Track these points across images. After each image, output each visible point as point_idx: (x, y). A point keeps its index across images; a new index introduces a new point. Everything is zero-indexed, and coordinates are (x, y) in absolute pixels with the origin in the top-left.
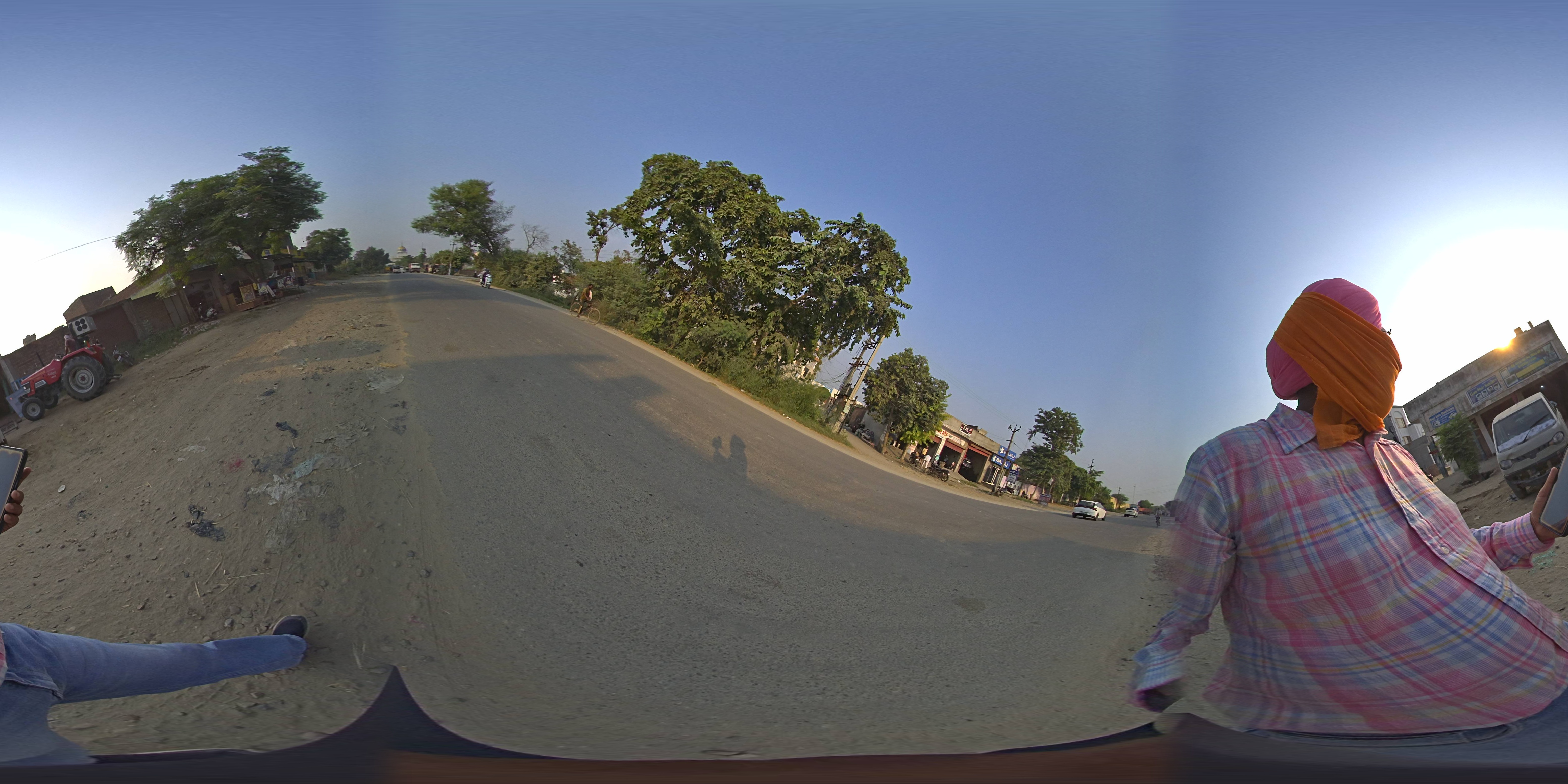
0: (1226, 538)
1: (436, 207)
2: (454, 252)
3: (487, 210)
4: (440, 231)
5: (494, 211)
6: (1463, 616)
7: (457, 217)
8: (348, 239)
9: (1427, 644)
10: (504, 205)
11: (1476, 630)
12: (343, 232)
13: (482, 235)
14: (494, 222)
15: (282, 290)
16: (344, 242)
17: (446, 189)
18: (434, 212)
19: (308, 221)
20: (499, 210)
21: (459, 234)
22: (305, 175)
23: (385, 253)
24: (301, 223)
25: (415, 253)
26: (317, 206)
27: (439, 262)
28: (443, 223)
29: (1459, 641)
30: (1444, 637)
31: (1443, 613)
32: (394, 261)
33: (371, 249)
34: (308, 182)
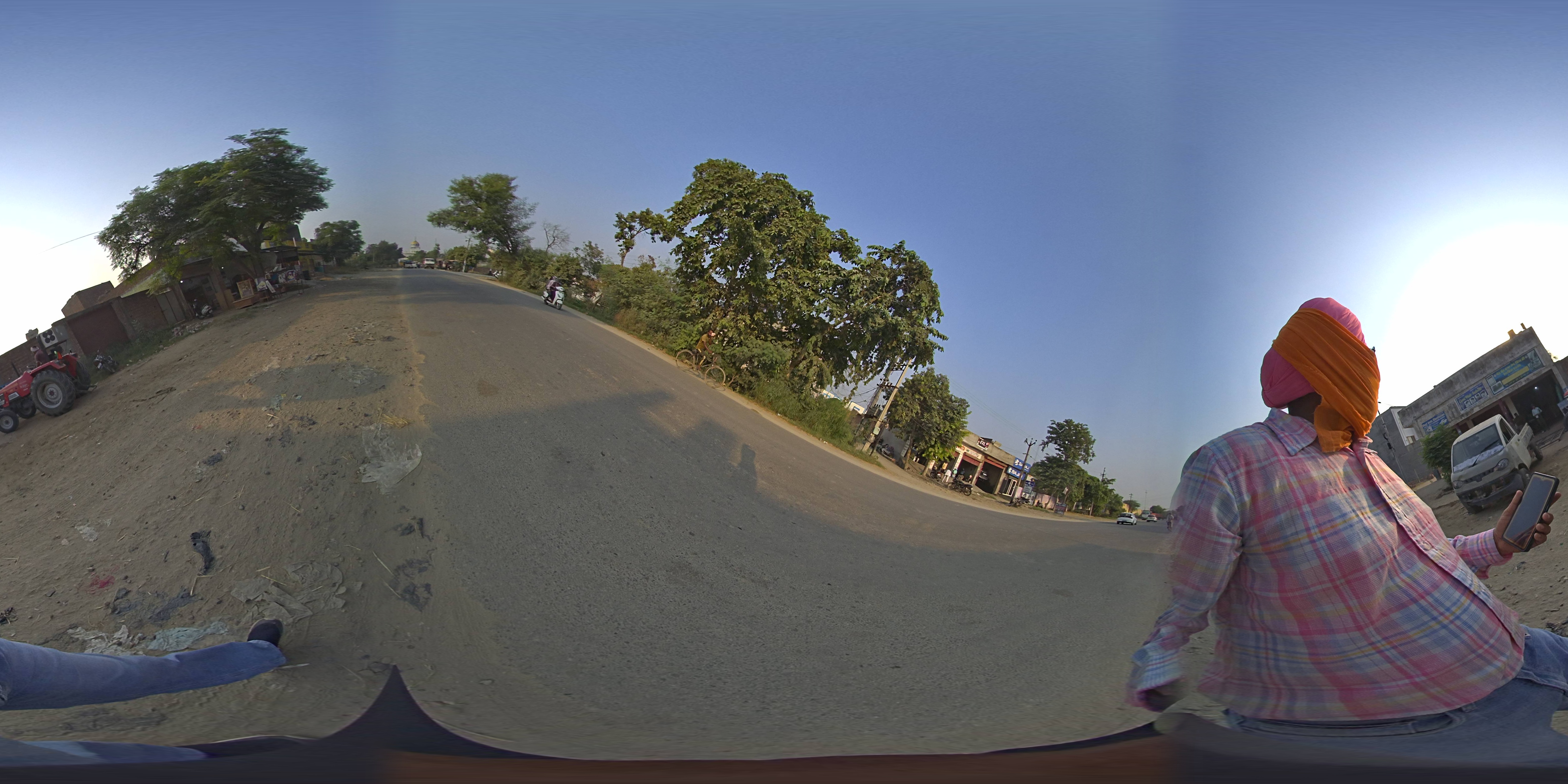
0: (1238, 537)
1: (454, 200)
2: (469, 249)
3: (509, 206)
4: (458, 226)
5: (516, 208)
6: (1441, 604)
7: (476, 212)
8: (360, 232)
9: (1412, 629)
10: (527, 202)
11: (1452, 618)
12: (355, 225)
13: (501, 231)
14: (515, 219)
15: (284, 284)
16: (355, 235)
17: (467, 182)
18: (452, 205)
19: (313, 210)
20: (522, 207)
21: (478, 230)
22: (308, 161)
23: (399, 247)
24: (305, 213)
25: (428, 248)
26: (323, 195)
27: (453, 258)
28: (461, 218)
29: (1437, 627)
30: (1426, 623)
31: (1426, 601)
32: (407, 256)
33: (384, 243)
34: (312, 168)
